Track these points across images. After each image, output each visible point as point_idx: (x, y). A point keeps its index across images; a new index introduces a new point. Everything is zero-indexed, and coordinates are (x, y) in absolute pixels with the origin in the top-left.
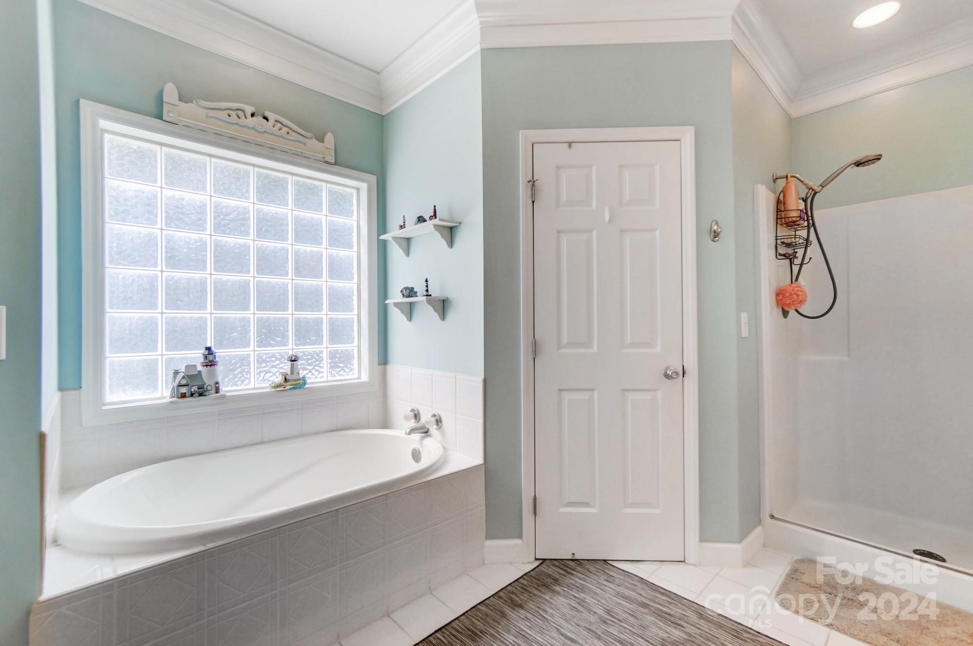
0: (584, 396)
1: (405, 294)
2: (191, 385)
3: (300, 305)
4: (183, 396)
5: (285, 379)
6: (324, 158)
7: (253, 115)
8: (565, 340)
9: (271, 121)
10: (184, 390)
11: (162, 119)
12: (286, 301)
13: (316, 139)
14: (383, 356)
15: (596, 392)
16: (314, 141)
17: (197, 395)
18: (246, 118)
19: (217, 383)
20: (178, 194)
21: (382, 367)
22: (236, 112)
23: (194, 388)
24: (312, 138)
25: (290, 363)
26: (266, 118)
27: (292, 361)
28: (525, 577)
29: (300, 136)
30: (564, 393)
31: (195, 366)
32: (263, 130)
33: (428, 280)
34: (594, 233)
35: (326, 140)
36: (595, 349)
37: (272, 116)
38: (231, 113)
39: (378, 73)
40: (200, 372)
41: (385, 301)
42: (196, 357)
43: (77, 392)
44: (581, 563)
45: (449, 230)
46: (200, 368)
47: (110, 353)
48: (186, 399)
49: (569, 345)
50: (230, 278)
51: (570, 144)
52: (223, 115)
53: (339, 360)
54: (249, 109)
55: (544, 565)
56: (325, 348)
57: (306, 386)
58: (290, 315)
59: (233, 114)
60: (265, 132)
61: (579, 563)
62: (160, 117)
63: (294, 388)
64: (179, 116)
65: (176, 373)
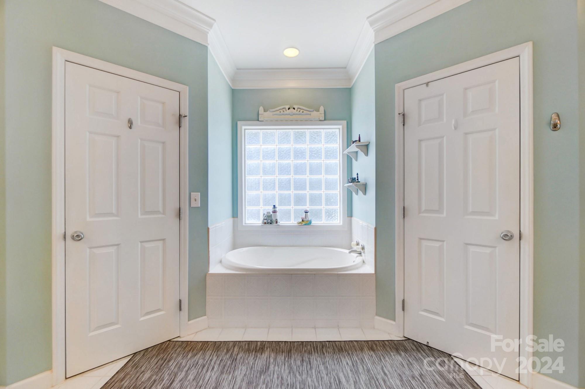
0: (437, 244)
1: (350, 181)
2: (267, 219)
3: (312, 188)
4: (265, 223)
5: (303, 220)
6: (319, 119)
7: (289, 109)
8: (423, 208)
9: (296, 109)
10: (265, 221)
11: (259, 121)
12: (306, 186)
13: (315, 111)
14: (350, 213)
15: (445, 243)
16: (315, 112)
17: (269, 223)
18: (286, 111)
19: (276, 219)
20: (266, 147)
21: (350, 218)
22: (282, 110)
23: (269, 221)
24: (313, 111)
25: (305, 213)
26: (294, 109)
27: (305, 212)
28: (390, 341)
29: (307, 112)
30: (423, 241)
31: (270, 212)
32: (293, 114)
33: (358, 174)
34: (445, 138)
35: (320, 110)
36: (445, 215)
37: (296, 107)
38: (280, 110)
39: (345, 68)
40: (271, 215)
41: (344, 185)
42: (270, 209)
43: (237, 219)
44: (432, 350)
45: (365, 147)
46: (271, 213)
47: (248, 206)
48: (265, 225)
49: (427, 211)
50: (285, 177)
51: (427, 84)
52: (278, 112)
53: (330, 214)
54: (287, 107)
55: (406, 342)
56: (323, 207)
57: (312, 224)
58: (307, 192)
59: (281, 111)
60: (294, 114)
61: (430, 349)
62: (258, 120)
63: (305, 225)
64: (264, 118)
65: (264, 214)
